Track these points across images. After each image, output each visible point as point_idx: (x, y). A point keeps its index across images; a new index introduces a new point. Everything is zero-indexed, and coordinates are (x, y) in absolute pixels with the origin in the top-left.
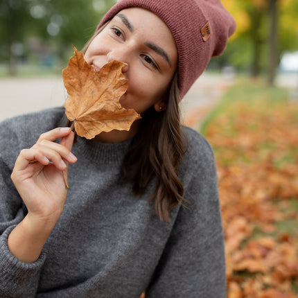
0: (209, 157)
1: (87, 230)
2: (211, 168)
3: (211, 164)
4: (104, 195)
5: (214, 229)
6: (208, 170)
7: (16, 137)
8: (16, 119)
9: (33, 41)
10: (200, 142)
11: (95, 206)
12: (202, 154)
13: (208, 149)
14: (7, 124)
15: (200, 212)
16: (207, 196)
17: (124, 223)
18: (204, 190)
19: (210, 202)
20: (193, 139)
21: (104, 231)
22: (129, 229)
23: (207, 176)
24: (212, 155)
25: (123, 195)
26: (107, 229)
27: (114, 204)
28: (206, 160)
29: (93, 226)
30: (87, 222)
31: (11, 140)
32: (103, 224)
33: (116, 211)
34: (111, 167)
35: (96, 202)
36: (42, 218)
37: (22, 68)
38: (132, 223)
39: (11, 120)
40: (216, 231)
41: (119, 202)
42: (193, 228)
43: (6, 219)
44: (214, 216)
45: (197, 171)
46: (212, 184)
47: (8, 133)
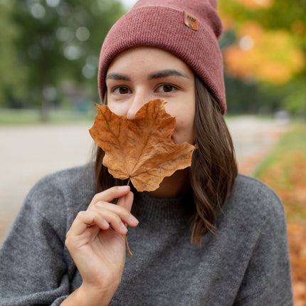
0: (279, 211)
1: (140, 298)
2: (281, 224)
3: (281, 219)
4: (160, 257)
5: (283, 296)
6: (277, 227)
7: (61, 194)
8: (60, 174)
9: (67, 84)
10: (267, 195)
11: (149, 270)
12: (270, 208)
13: (276, 202)
14: (50, 180)
15: (268, 275)
16: (277, 257)
17: (183, 289)
18: (274, 249)
19: (279, 263)
20: (260, 191)
21: (160, 299)
22: (188, 295)
23: (276, 233)
24: (282, 208)
25: (181, 258)
26: (164, 297)
27: (171, 267)
28: (276, 215)
29: (147, 293)
30: (141, 288)
31: (55, 198)
32: (158, 290)
33: (173, 276)
34: (168, 226)
35: (151, 266)
36: (100, 290)
37: (55, 114)
38: (191, 288)
39: (55, 175)
40: (286, 297)
41: (177, 265)
42: (260, 292)
43: (50, 287)
44: (284, 280)
45: (264, 227)
46: (282, 243)
47: (51, 190)
